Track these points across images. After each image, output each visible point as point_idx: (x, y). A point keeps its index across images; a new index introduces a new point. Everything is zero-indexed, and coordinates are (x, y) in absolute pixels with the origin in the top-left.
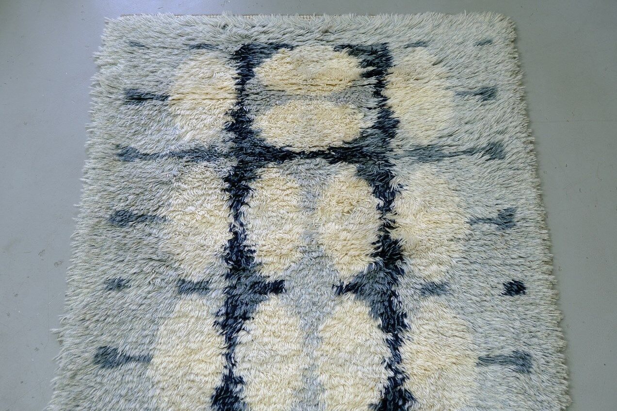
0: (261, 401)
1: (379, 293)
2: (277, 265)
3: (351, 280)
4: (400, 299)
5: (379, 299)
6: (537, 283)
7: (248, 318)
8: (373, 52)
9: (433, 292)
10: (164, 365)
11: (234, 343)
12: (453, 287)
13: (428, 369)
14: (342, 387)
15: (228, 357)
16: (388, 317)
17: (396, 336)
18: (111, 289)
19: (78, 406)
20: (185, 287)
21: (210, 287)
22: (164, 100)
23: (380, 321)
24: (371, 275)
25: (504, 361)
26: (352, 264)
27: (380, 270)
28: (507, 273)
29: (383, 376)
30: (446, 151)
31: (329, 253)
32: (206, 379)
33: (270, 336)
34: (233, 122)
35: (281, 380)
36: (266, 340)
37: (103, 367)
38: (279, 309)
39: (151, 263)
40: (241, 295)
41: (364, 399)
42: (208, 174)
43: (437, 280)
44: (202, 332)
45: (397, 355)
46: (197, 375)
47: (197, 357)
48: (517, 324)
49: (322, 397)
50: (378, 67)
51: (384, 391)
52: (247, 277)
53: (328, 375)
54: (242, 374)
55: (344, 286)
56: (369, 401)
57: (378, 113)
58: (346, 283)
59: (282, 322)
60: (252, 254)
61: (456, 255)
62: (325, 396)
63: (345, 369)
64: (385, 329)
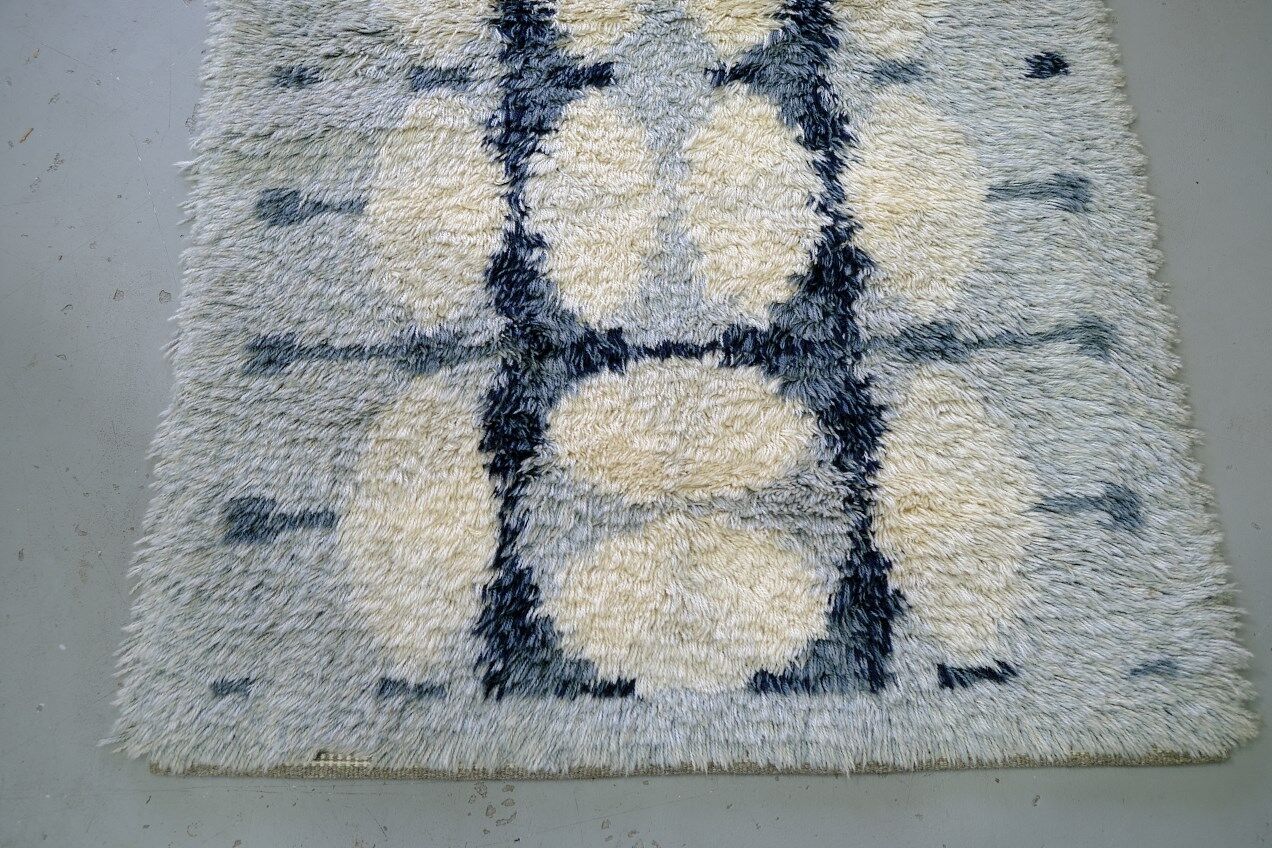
0: (580, 277)
1: (794, 80)
2: (596, 36)
3: (739, 59)
5: (796, 91)
6: (1086, 56)
7: (548, 131)
9: (895, 77)
11: (522, 175)
12: (933, 67)
13: (897, 209)
14: (735, 248)
15: (512, 199)
16: (814, 123)
17: (830, 155)
18: (285, 85)
19: (230, 293)
20: (422, 78)
21: (472, 77)
23: (800, 130)
24: (777, 49)
25: (1039, 192)
26: (739, 32)
27: (794, 41)
28: (1032, 39)
29: (812, 225)
31: (695, 13)
32: (472, 240)
33: (591, 160)
35: (617, 239)
36: (583, 167)
37: (273, 223)
38: (605, 115)
39: (358, 38)
40: (530, 89)
41: (778, 267)
43: (901, 56)
44: (461, 158)
45: (835, 188)
46: (454, 233)
47: (452, 201)
48: (1057, 126)
49: (695, 267)
51: (815, 251)
52: (541, 57)
53: (707, 227)
54: (540, 229)
55: (727, 70)
56: (788, 271)
58: (730, 65)
59: (612, 136)
60: (549, 16)
61: (932, 12)
62: (704, 264)
63: (739, 216)
64: (810, 143)
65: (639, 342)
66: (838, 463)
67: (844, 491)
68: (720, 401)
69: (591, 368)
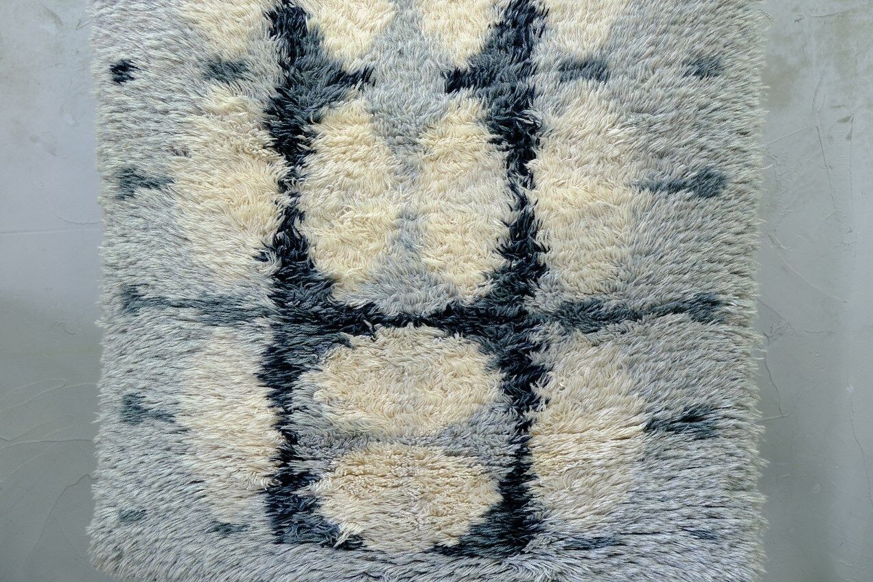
4: (277, 57)
22: (654, 420)
34: (534, 384)
50: (288, 494)
57: (290, 399)
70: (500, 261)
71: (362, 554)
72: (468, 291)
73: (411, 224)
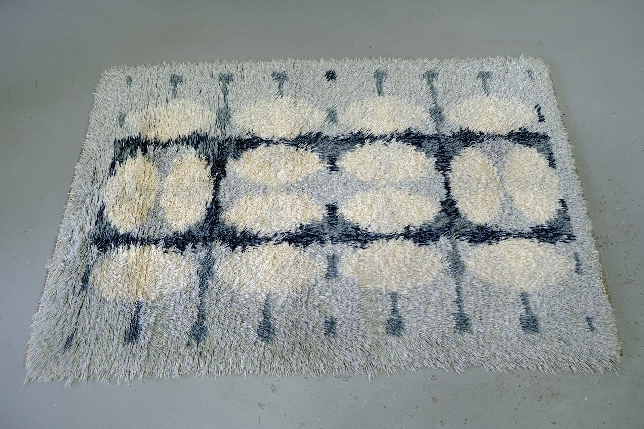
0: (421, 214)
1: (335, 146)
2: (313, 209)
3: (325, 163)
4: (340, 134)
5: (340, 146)
6: (327, 66)
7: (358, 226)
8: (122, 149)
9: (334, 117)
10: (398, 281)
11: (378, 235)
12: (330, 106)
13: (389, 120)
14: (405, 167)
15: (389, 238)
16: (354, 141)
18: (334, 330)
20: (332, 272)
21: (332, 254)
23: (358, 145)
24: (321, 151)
25: (380, 83)
26: (313, 162)
27: (318, 145)
28: (319, 79)
29: (396, 144)
30: (222, 105)
31: (304, 176)
32: (408, 250)
33: (371, 211)
36: (374, 214)
37: (403, 329)
38: (350, 207)
40: (338, 232)
41: (412, 155)
42: (227, 262)
43: (325, 115)
44: (371, 257)
45: (380, 137)
46: (405, 257)
49: (414, 178)
50: (138, 145)
51: (406, 143)
52: (323, 229)
53: (398, 175)
54: (402, 228)
56: (414, 152)
57: (183, 144)
58: (329, 165)
59: (360, 204)
60: (304, 225)
61: (307, 104)
62: (413, 176)
63: (393, 165)
65: (445, 196)
66: (481, 142)
67: (491, 140)
68: (464, 172)
69: (456, 210)
70: (240, 229)
71: (107, 175)
72: (227, 216)
73: (261, 190)
